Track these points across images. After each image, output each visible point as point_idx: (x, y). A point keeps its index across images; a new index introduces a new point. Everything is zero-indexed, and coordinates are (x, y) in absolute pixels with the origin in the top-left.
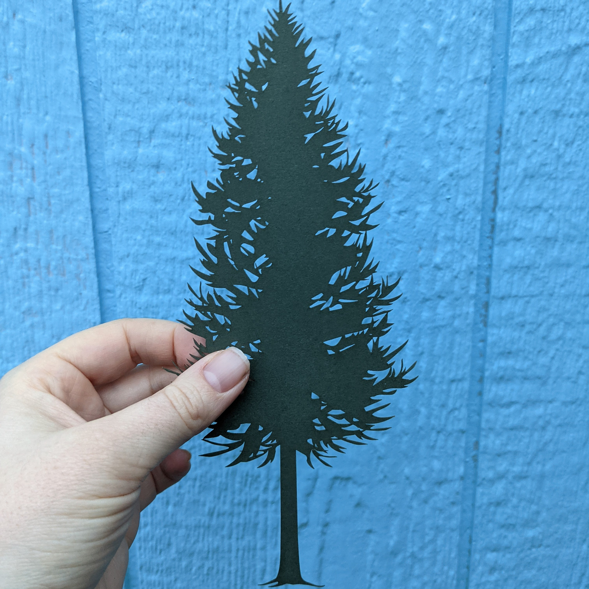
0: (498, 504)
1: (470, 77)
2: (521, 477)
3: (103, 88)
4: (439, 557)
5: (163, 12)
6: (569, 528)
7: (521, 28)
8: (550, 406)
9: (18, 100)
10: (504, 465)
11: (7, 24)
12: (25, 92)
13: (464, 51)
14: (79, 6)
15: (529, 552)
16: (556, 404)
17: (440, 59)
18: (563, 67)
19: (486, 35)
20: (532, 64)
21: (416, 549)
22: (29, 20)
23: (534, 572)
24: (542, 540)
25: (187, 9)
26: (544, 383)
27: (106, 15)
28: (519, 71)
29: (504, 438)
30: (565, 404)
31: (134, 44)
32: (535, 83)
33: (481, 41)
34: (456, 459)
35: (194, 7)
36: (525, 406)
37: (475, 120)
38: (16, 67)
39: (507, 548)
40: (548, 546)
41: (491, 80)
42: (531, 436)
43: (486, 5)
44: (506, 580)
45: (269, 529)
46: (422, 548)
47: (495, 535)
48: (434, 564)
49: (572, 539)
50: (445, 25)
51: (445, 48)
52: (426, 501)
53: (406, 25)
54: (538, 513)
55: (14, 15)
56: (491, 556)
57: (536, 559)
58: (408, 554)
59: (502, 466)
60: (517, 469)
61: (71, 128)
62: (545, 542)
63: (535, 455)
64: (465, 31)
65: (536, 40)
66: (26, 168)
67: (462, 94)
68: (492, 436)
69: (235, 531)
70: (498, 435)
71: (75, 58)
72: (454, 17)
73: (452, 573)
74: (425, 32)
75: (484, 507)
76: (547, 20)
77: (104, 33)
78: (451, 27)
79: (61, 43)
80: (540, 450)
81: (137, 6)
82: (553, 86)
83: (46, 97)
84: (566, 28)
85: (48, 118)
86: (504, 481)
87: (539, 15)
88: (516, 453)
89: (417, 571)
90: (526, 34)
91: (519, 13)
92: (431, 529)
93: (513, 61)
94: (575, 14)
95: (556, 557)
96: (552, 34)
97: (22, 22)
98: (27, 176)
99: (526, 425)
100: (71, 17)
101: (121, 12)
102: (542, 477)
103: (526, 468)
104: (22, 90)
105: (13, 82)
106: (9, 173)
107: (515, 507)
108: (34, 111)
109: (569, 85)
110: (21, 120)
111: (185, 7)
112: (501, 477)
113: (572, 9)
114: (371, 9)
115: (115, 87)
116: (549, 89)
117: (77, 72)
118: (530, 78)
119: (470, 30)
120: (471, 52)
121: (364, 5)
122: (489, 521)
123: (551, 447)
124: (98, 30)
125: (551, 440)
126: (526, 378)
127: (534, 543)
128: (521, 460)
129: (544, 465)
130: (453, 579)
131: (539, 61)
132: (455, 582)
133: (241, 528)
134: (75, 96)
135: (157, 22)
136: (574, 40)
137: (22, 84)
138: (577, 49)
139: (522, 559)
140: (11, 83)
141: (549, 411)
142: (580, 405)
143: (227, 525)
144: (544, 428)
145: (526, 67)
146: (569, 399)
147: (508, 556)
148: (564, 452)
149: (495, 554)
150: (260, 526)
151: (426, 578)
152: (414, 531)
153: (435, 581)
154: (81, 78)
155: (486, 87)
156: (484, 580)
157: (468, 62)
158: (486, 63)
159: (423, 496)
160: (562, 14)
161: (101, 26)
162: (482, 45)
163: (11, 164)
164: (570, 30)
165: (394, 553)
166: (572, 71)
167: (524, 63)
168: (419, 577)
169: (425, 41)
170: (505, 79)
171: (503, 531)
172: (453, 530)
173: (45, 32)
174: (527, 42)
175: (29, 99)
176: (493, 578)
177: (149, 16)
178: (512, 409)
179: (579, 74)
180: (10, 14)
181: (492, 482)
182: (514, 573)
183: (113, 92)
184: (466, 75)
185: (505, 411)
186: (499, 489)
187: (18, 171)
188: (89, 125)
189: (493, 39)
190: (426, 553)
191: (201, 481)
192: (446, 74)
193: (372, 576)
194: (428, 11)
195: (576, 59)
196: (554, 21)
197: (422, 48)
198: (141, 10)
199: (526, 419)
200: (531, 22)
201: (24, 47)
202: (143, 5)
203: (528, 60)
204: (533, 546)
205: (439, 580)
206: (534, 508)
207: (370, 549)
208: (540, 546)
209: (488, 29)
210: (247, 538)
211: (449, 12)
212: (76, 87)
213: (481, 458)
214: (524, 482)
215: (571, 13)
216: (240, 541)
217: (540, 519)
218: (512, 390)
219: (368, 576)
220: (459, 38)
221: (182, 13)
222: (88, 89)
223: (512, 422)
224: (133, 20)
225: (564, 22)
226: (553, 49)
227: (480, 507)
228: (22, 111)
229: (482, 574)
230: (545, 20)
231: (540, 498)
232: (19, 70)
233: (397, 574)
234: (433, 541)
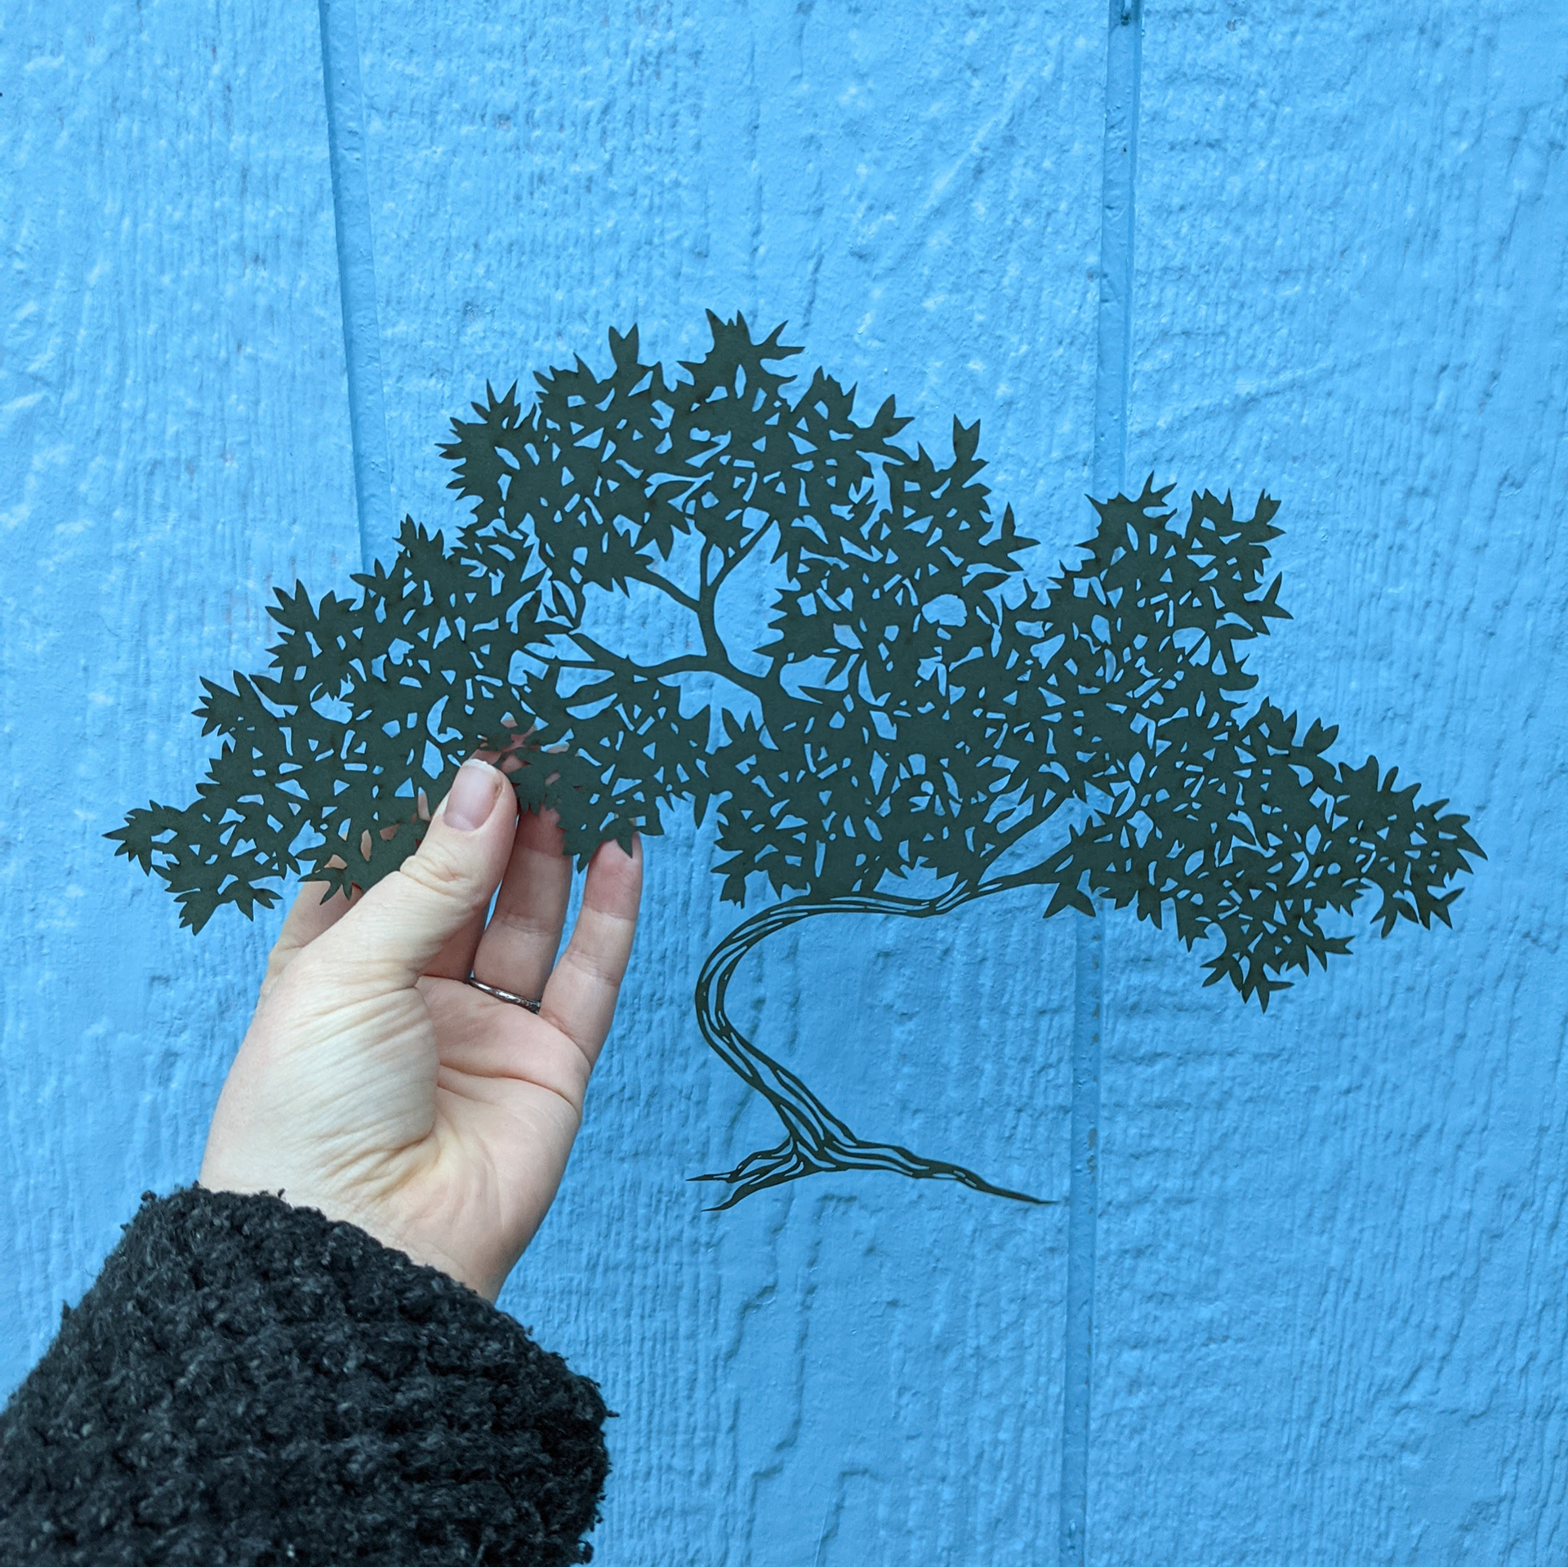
0: (1139, 1253)
1: (1056, 454)
2: (1180, 1200)
3: (397, 477)
4: (1029, 1358)
5: (504, 343)
6: (1280, 1302)
7: (1147, 366)
8: (1231, 1062)
9: (244, 497)
10: (1147, 1177)
11: (227, 363)
12: (257, 482)
13: (1045, 409)
14: (355, 331)
15: (1204, 1350)
16: (1243, 1058)
17: (1000, 423)
18: (1227, 436)
19: (1083, 380)
20: (1170, 429)
21: (983, 1340)
22: (266, 356)
23: (1216, 1391)
24: (1228, 1328)
25: (547, 338)
26: (1217, 1019)
27: (404, 347)
28: (1146, 442)
29: (1147, 1118)
30: (1256, 1057)
31: (451, 397)
32: (1176, 464)
33: (1074, 391)
34: (1055, 1162)
35: (559, 334)
36: (1182, 1061)
37: (1068, 532)
38: (240, 438)
39: (1159, 1341)
40: (1241, 1340)
41: (1097, 458)
42: (1197, 1119)
43: (1081, 327)
44: (1162, 1406)
45: (703, 1298)
46: (995, 1339)
47: (1135, 1315)
48: (1019, 1371)
49: (1288, 1327)
50: (1009, 363)
51: (1009, 403)
52: (999, 1246)
53: (938, 364)
54: (1217, 1272)
55: (239, 347)
56: (1130, 1357)
57: (1217, 1365)
58: (969, 1351)
59: (1144, 1178)
60: (1171, 1184)
61: (339, 546)
62: (1235, 1331)
63: (1207, 1158)
64: (1046, 372)
65: (1176, 387)
66: (256, 618)
67: (1042, 485)
68: (1121, 1119)
69: (637, 1302)
70: (1133, 1117)
71: (347, 422)
72: (1024, 348)
73: (1055, 1390)
74: (972, 376)
75: (1112, 1259)
76: (1194, 352)
77: (400, 378)
78: (1020, 365)
79: (323, 397)
80: (1217, 1148)
81: (458, 333)
82: (1209, 468)
83: (294, 491)
84: (1229, 365)
85: (296, 529)
86: (1148, 1207)
87: (1179, 342)
88: (1168, 1152)
89: (986, 1387)
90: (1156, 377)
91: (1142, 341)
92: (1012, 1301)
93: (1133, 428)
94: (1245, 339)
95: (1259, 1362)
96: (1203, 375)
97: (253, 359)
98: (257, 632)
99: (1186, 1100)
100: (341, 353)
101: (430, 343)
102: (1223, 1200)
103: (1189, 1184)
104: (252, 478)
105: (235, 465)
106: (225, 627)
107: (1171, 1259)
108: (273, 516)
109: (1239, 466)
110: (248, 533)
111: (543, 334)
112: (1142, 1199)
113: (1240, 331)
114: (874, 336)
115: (418, 473)
116: (1202, 474)
117: (350, 447)
118: (1167, 454)
119: (1054, 372)
120: (1057, 410)
121: (861, 329)
122: (1123, 1287)
123: (1235, 1143)
124: (388, 374)
125: (1236, 1129)
126: (1180, 1008)
127: (1213, 1334)
128: (1179, 1167)
129: (1224, 1178)
130: (1057, 1403)
131: (1182, 423)
132: (1061, 1408)
133: (649, 1296)
134: (346, 490)
135: (493, 360)
136: (1245, 386)
137: (251, 469)
138: (1251, 402)
139: (1191, 1365)
140: (232, 467)
141: (1227, 1073)
142: (1288, 1061)
143: (622, 1289)
144: (1220, 1105)
145: (1158, 434)
146: (1266, 1050)
147: (1164, 1357)
148: (1261, 1151)
149: (1137, 1353)
150: (686, 1291)
151: (1004, 1400)
152: (978, 1305)
153: (1023, 1406)
154: (357, 456)
155: (1086, 473)
156: (1117, 1404)
157: (1052, 427)
158: (1085, 430)
159: (995, 1234)
160: (1222, 339)
161: (394, 367)
162: (1077, 397)
163: (229, 611)
164: (1237, 368)
165: (942, 1349)
166: (1243, 442)
167: (1154, 428)
168: (989, 1396)
169: (973, 392)
170: (1121, 455)
171: (1150, 1306)
172: (1053, 1304)
173: (294, 377)
174: (1159, 392)
175: (264, 494)
176: (1136, 1401)
177: (478, 350)
178: (1158, 1067)
179: (1258, 445)
180: (233, 345)
181: (1126, 1207)
182: (1177, 1392)
183: (414, 483)
184: (1049, 452)
185: (1142, 1072)
186: (1139, 1223)
187: (242, 624)
188: (370, 540)
189: (1097, 385)
190: (1004, 1349)
191: (573, 1202)
192: (1013, 451)
193: (900, 1395)
194: (976, 339)
195: (1251, 420)
196: (1206, 354)
197: (968, 404)
198: (464, 340)
199: (1184, 1086)
200: (1165, 355)
201: (257, 403)
202: (469, 331)
203: (1162, 424)
204: (1210, 1339)
205: (1030, 1405)
206: (1209, 1261)
207: (895, 1339)
208: (1225, 1339)
209: (1086, 368)
210: (660, 1315)
211: (1015, 339)
212: (349, 474)
213: (1100, 1163)
214: (1187, 1209)
215: (1238, 338)
216: (646, 1322)
217: (1222, 1285)
218: (1156, 1030)
219: (894, 1393)
220: (1033, 386)
221: (537, 344)
222: (369, 477)
223: (1157, 1093)
224: (451, 357)
225: (1225, 354)
226: (1206, 402)
227: (1104, 1259)
228: (250, 515)
229: (1115, 1394)
230: (1189, 351)
231: (1220, 1243)
232: (247, 443)
233: (950, 1390)
234: (1016, 1324)
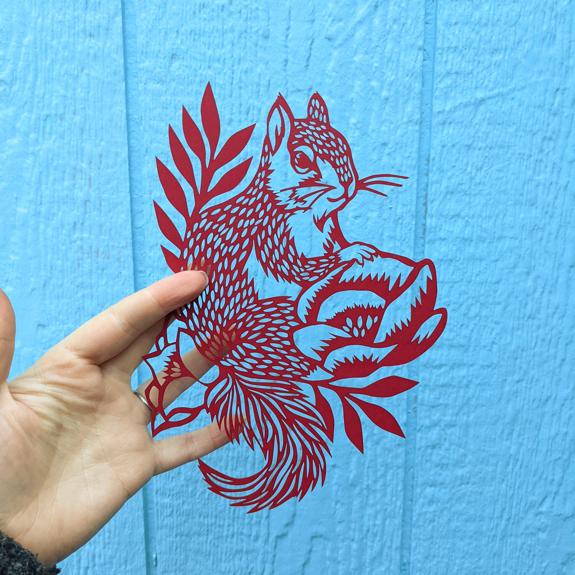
0: (434, 447)
1: (405, 120)
2: (451, 425)
3: (143, 123)
4: (389, 490)
5: (187, 70)
6: (490, 469)
7: (441, 85)
8: (472, 369)
9: (82, 130)
10: (438, 415)
11: (77, 76)
12: (88, 124)
13: (401, 102)
14: (128, 65)
15: (459, 488)
16: (476, 367)
17: (383, 106)
18: (473, 114)
19: (416, 90)
20: (450, 111)
21: (370, 482)
22: (93, 74)
23: (464, 505)
24: (469, 479)
25: (204, 69)
26: (467, 350)
27: (147, 71)
28: (441, 116)
29: (437, 393)
30: (482, 366)
31: (166, 92)
32: (452, 125)
33: (412, 95)
34: (400, 408)
35: (209, 67)
36: (452, 368)
37: (410, 151)
38: (82, 106)
39: (441, 484)
40: (474, 484)
41: (421, 122)
42: (458, 392)
43: (416, 70)
44: (442, 511)
45: (257, 462)
46: (375, 482)
47: (432, 473)
48: (385, 495)
49: (493, 479)
50: (387, 83)
51: (387, 99)
52: (377, 443)
53: (359, 83)
54: (465, 455)
55: (82, 70)
56: (429, 490)
57: (464, 494)
58: (364, 486)
59: (436, 416)
60: (448, 418)
61: (119, 150)
62: (472, 480)
63: (461, 408)
64: (401, 87)
65: (453, 94)
66: (85, 179)
67: (399, 132)
68: (427, 391)
69: (230, 463)
70: (432, 390)
71: (124, 101)
72: (393, 77)
73: (399, 503)
74: (372, 88)
75: (423, 449)
76: (460, 80)
77: (145, 84)
78: (391, 84)
79: (115, 91)
80: (466, 404)
81: (169, 66)
82: (466, 127)
83: (102, 128)
84: (474, 86)
85: (103, 143)
86: (438, 428)
87: (454, 77)
88: (446, 405)
89: (371, 501)
90: (445, 90)
91: (440, 75)
92: (382, 466)
93: (436, 110)
94: (480, 76)
95: (481, 493)
96: (463, 90)
97: (88, 75)
98: (85, 185)
99: (454, 384)
100: (122, 73)
101: (158, 70)
102: (467, 426)
103: (454, 418)
104: (85, 123)
105: (79, 117)
106: (73, 182)
107: (447, 450)
108: (94, 138)
109: (477, 127)
110: (83, 144)
111: (203, 67)
112: (435, 424)
113: (478, 73)
114: (334, 71)
115: (152, 122)
116: (463, 129)
117: (125, 111)
118: (449, 121)
119: (404, 87)
120: (406, 102)
121: (329, 68)
122: (427, 461)
123: (473, 402)
124: (141, 82)
125: (473, 396)
126: (452, 346)
127: (464, 481)
128: (450, 411)
129: (468, 416)
130: (400, 509)
131: (455, 109)
132: (401, 511)
133: (235, 460)
134: (123, 128)
135: (183, 77)
136: (480, 95)
137: (85, 118)
138: (482, 101)
139: (454, 494)
140: (78, 118)
141: (470, 373)
142: (494, 368)
143: (224, 458)
144: (467, 386)
145: (446, 113)
146: (486, 364)
147: (443, 491)
148: (483, 406)
149: (432, 489)
150: (250, 459)
151: (378, 507)
152: (368, 467)
153: (386, 510)
154: (128, 115)
155: (417, 127)
156: (424, 510)
157: (403, 109)
158: (417, 110)
159: (376, 438)
160: (471, 76)
161: (143, 79)
162: (414, 97)
163: (74, 176)
164: (476, 88)
165: (353, 485)
166: (479, 117)
167: (444, 111)
168: (373, 505)
169: (373, 94)
170: (431, 121)
171: (438, 469)
172: (399, 467)
173: (103, 82)
174: (446, 96)
175: (90, 129)
176: (431, 509)
177: (177, 73)
178: (443, 370)
179: (485, 119)
180: (80, 69)
181: (429, 428)
182: (448, 505)
183: (150, 126)
184: (403, 118)
185: (436, 372)
186: (434, 434)
187: (79, 181)
188: (131, 149)
189: (421, 93)
190: (378, 486)
191: (205, 421)
192: (388, 118)
193: (336, 504)
194: (374, 73)
195: (482, 108)
196: (465, 81)
197: (370, 99)
198: (171, 69)
199: (453, 378)
200: (448, 81)
201: (89, 92)
202: (174, 65)
203: (447, 109)
204: (462, 483)
205: (389, 510)
206: (462, 451)
207: (334, 481)
208: (468, 483)
209: (417, 86)
210: (239, 469)
211: (390, 73)
212: (124, 121)
213: (419, 409)
214: (453, 429)
215: (477, 75)
216: (234, 471)
217: (467, 460)
218: (442, 355)
219: (333, 503)
220: (397, 92)
221: (200, 71)
222: (132, 123)
223: (442, 381)
224: (166, 75)
225: (472, 82)
226: (465, 101)
227: (419, 449)
228: (85, 137)
229: (423, 505)
230: (458, 80)
231: (466, 443)
232: (84, 108)
233: (356, 503)
234: (384, 476)
